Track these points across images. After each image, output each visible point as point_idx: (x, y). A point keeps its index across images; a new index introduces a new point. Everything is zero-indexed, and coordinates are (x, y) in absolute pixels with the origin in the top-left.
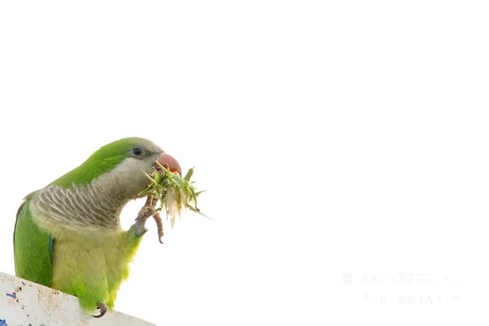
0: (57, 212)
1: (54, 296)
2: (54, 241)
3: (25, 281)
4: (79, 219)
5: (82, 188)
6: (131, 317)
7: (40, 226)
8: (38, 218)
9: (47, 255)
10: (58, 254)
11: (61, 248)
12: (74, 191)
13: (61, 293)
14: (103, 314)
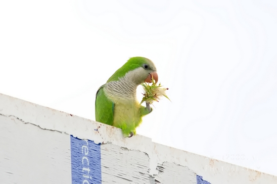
0: (116, 91)
1: (113, 129)
2: (115, 105)
3: (101, 123)
4: (125, 93)
5: (123, 78)
6: (142, 136)
7: (108, 98)
8: (108, 94)
9: (112, 112)
10: (116, 111)
11: (118, 108)
12: (120, 81)
13: (115, 128)
14: (131, 136)
